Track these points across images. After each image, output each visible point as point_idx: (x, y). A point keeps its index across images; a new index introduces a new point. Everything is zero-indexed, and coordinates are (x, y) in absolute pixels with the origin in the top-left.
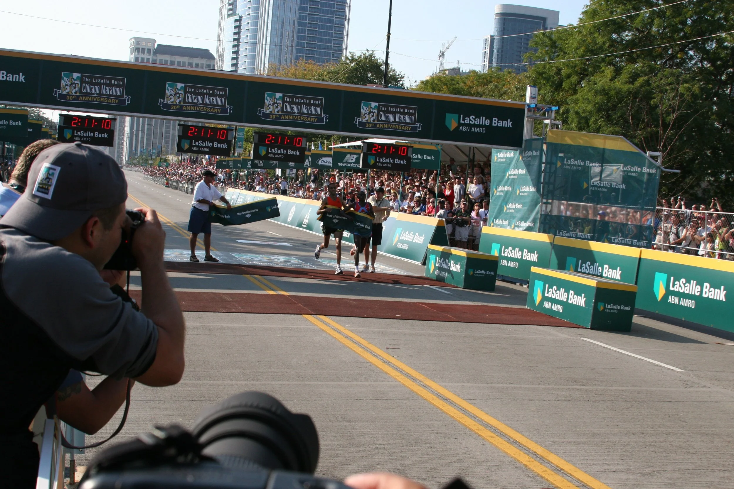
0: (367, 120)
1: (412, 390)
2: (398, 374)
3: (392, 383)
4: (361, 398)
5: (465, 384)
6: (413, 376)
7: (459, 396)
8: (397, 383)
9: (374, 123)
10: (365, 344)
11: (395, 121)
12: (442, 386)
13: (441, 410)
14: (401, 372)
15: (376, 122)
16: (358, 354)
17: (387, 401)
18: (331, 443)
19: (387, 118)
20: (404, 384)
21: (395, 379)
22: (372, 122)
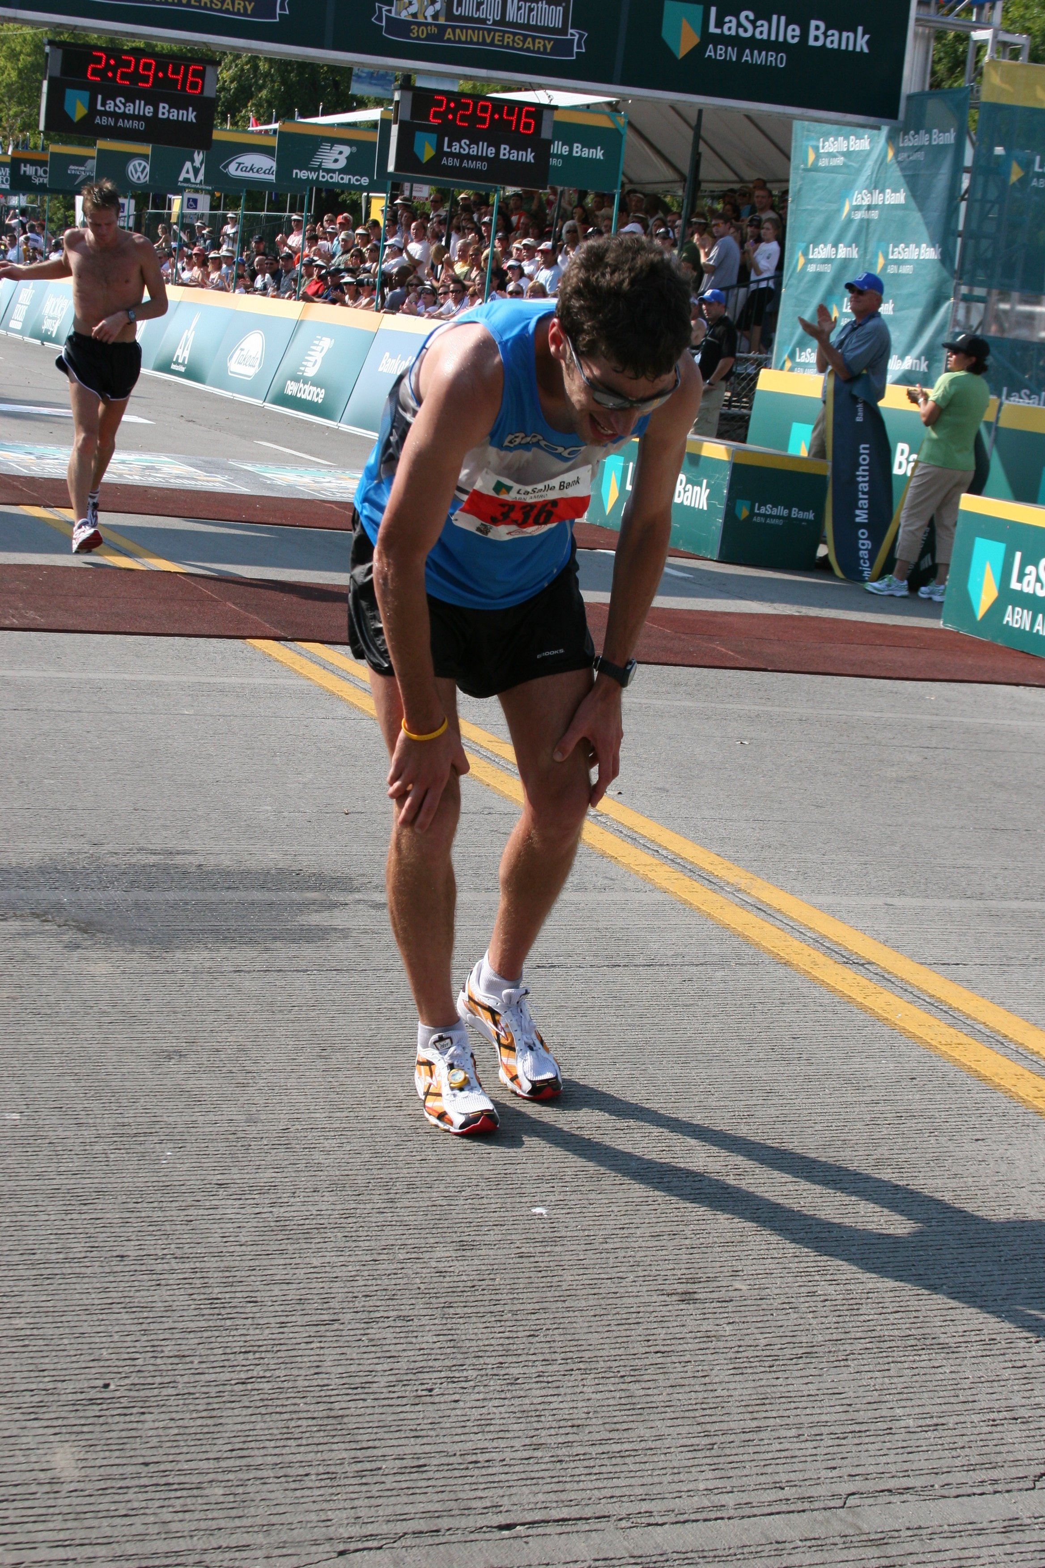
0: (414, 15)
1: (726, 927)
2: (646, 858)
3: (642, 897)
4: (555, 961)
5: (896, 901)
6: (702, 869)
7: (896, 948)
8: (660, 897)
9: (436, 25)
10: (490, 746)
11: (502, 22)
12: (820, 907)
13: (863, 1008)
14: (655, 850)
15: (442, 21)
16: (481, 781)
17: (650, 971)
18: (511, 1169)
19: (478, 9)
20: (685, 902)
21: (646, 879)
22: (430, 20)
